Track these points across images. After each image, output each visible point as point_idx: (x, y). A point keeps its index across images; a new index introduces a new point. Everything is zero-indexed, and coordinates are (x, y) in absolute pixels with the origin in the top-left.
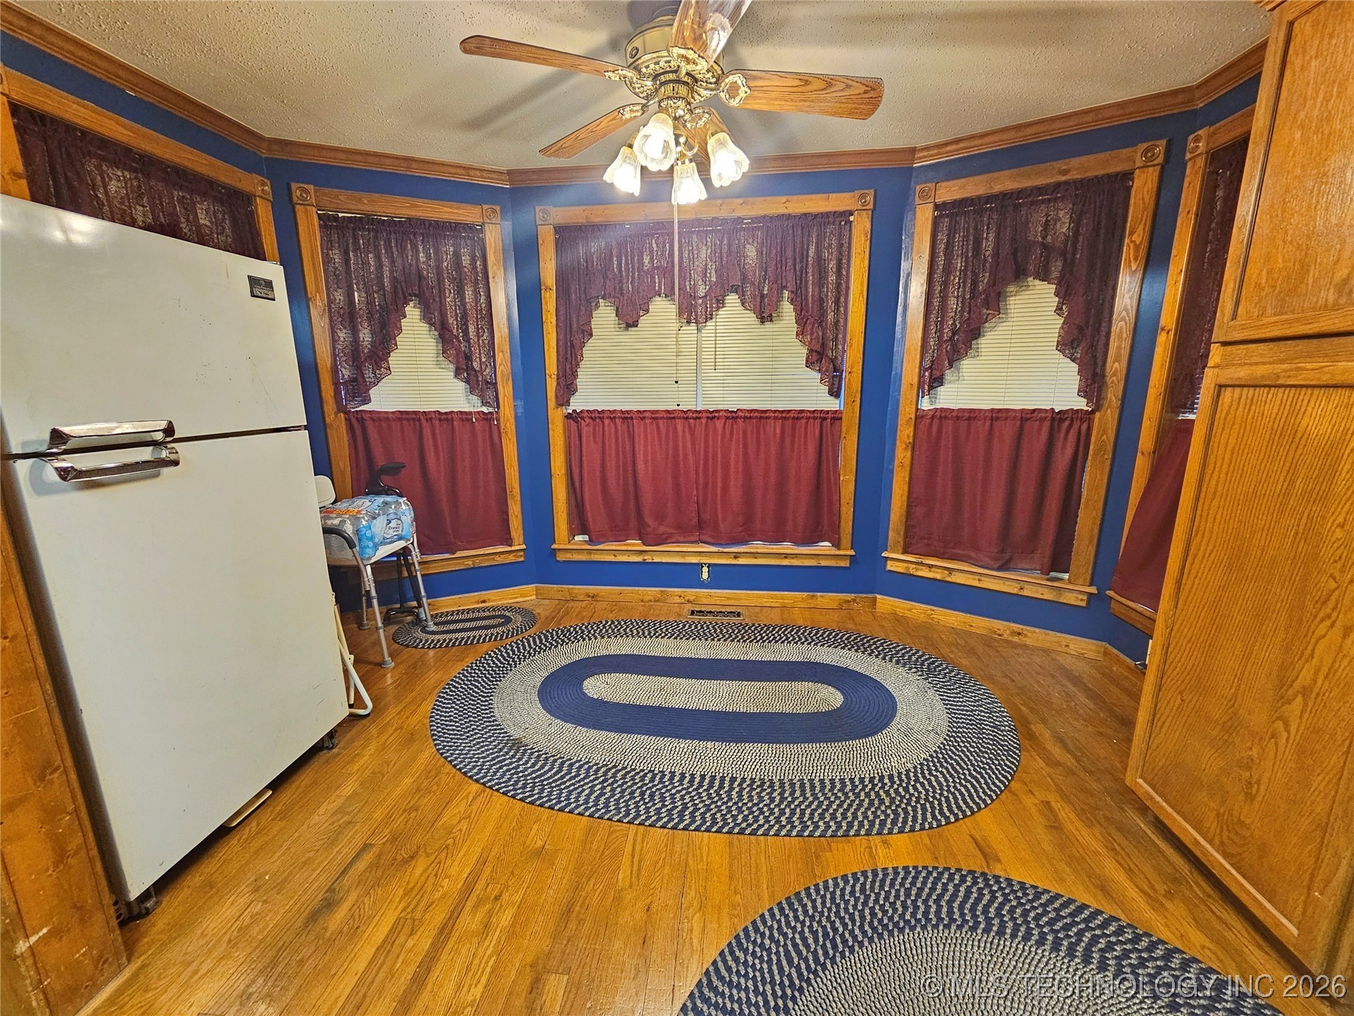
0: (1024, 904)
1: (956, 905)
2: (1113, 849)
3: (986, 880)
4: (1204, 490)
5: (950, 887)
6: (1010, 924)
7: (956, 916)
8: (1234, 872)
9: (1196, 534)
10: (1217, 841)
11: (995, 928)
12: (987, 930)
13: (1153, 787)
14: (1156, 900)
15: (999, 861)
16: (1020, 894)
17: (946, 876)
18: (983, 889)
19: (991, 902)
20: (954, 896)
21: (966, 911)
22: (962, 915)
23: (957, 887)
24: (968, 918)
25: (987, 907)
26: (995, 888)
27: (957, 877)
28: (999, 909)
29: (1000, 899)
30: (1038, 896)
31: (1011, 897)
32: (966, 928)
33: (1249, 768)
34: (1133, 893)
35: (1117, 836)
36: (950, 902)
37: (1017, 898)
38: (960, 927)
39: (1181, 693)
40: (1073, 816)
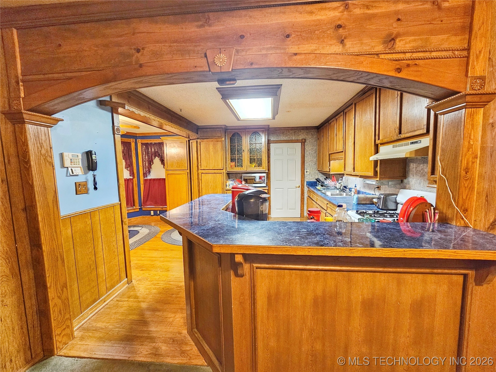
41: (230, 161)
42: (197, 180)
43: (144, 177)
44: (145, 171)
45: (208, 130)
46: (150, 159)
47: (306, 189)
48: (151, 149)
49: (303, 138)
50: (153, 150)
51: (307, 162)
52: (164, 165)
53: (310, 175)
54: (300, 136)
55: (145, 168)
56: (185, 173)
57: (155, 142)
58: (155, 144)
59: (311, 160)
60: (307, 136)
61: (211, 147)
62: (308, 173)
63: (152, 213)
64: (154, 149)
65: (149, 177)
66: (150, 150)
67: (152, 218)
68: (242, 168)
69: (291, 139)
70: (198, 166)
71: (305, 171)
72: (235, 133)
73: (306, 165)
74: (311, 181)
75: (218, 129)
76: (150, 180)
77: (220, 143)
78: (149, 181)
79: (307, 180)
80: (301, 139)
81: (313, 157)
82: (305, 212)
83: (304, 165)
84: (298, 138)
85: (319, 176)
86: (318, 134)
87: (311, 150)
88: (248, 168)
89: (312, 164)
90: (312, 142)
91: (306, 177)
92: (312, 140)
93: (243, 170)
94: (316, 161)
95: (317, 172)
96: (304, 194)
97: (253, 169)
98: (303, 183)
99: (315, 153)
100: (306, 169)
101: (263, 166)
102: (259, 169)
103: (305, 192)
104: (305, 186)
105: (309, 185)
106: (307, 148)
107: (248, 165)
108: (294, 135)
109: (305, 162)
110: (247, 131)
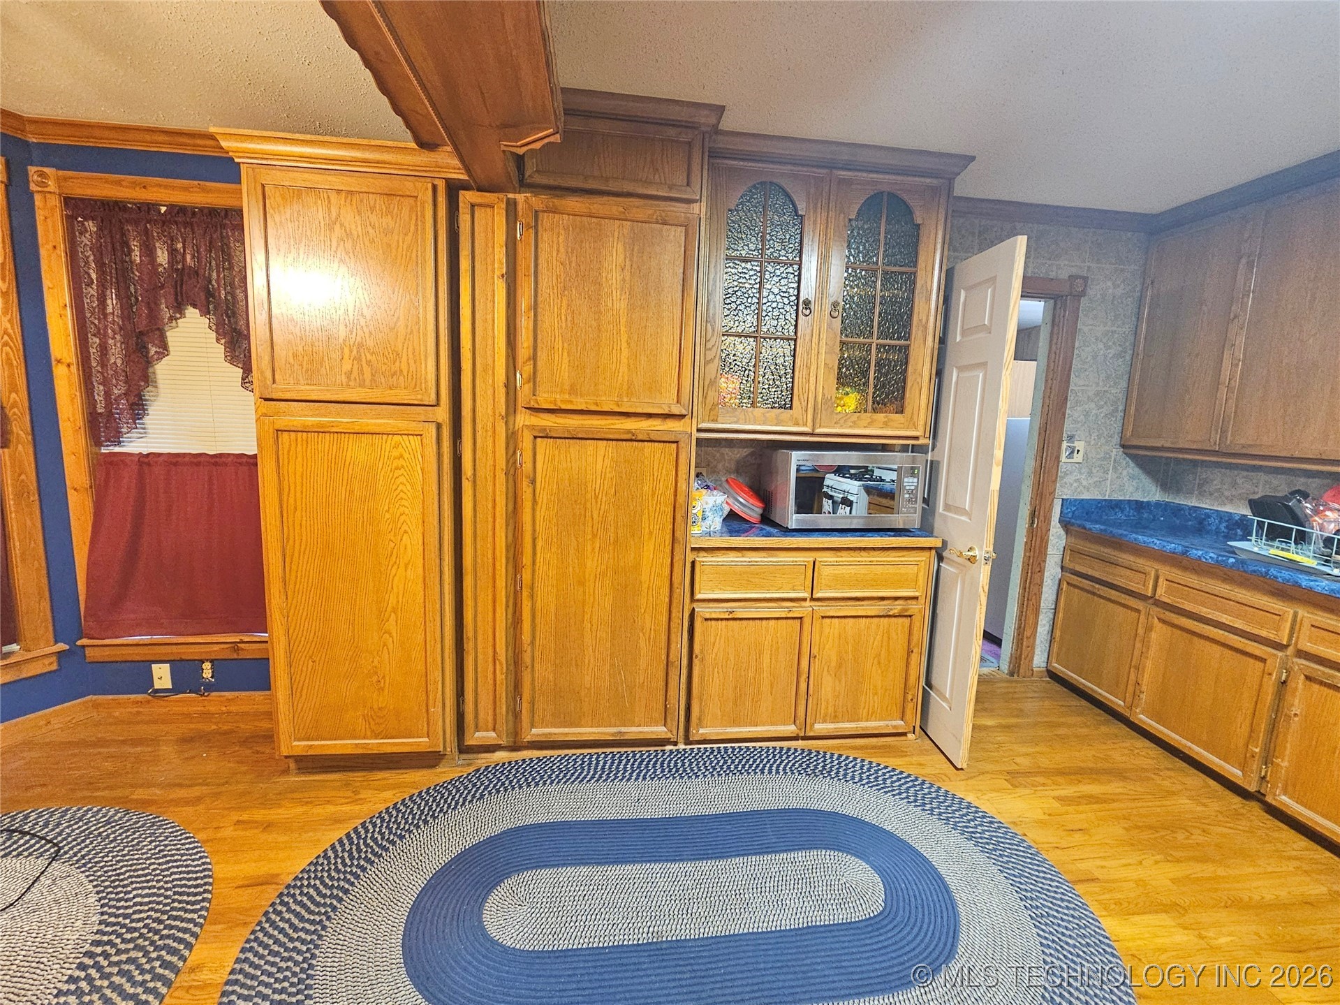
0: (330, 869)
1: (307, 916)
2: (307, 802)
3: (295, 887)
4: (285, 507)
5: (287, 916)
6: (342, 883)
7: (318, 918)
8: (386, 741)
9: (288, 541)
10: (369, 733)
11: (341, 894)
12: (340, 900)
13: (308, 739)
14: (357, 800)
15: (278, 875)
16: (320, 868)
17: (273, 917)
18: (302, 892)
19: (317, 889)
20: (297, 915)
21: (317, 910)
22: (319, 913)
23: (289, 910)
24: (323, 910)
25: (319, 893)
26: (306, 883)
27: (279, 908)
28: (326, 886)
29: (318, 882)
30: (326, 857)
31: (319, 875)
32: (331, 914)
33: (376, 673)
34: (347, 808)
35: (295, 795)
36: (302, 919)
37: (322, 870)
38: (329, 918)
39: (311, 657)
40: (263, 812)
41: (717, 363)
42: (501, 477)
43: (98, 444)
44: (99, 399)
45: (602, 127)
46: (142, 324)
47: (1057, 533)
48: (149, 251)
49: (1074, 271)
50: (162, 257)
51: (1078, 403)
52: (247, 370)
53: (1084, 470)
54: (1064, 262)
55: (105, 382)
56: (413, 427)
57: (180, 198)
58: (180, 213)
59: (1097, 394)
60: (1094, 265)
61: (615, 257)
62: (1078, 458)
63: (162, 676)
64: (172, 252)
65: (134, 445)
66: (136, 256)
67: (159, 708)
68: (785, 415)
70: (510, 386)
71: (1065, 444)
72: (761, 187)
73: (1073, 413)
74: (1086, 496)
75: (672, 132)
76: (146, 461)
77: (676, 235)
78: (135, 467)
79: (1066, 490)
80: (1066, 278)
81: (1108, 377)
82: (1038, 651)
83: (1064, 415)
84: (1055, 269)
85: (1125, 473)
86: (1147, 259)
87: (1104, 340)
88: (823, 417)
89: (1096, 414)
90: (1113, 301)
91: (1066, 474)
92: (1115, 286)
93: (797, 424)
94: (1122, 397)
95: (1117, 452)
96: (1045, 561)
97: (854, 425)
98: (1047, 506)
99: (1119, 356)
100: (1071, 438)
101: (908, 409)
102: (886, 425)
103: (1050, 551)
104: (1052, 523)
105: (1070, 515)
106: (1086, 329)
107: (824, 395)
108: (1036, 250)
109: (1071, 398)
110: (841, 181)
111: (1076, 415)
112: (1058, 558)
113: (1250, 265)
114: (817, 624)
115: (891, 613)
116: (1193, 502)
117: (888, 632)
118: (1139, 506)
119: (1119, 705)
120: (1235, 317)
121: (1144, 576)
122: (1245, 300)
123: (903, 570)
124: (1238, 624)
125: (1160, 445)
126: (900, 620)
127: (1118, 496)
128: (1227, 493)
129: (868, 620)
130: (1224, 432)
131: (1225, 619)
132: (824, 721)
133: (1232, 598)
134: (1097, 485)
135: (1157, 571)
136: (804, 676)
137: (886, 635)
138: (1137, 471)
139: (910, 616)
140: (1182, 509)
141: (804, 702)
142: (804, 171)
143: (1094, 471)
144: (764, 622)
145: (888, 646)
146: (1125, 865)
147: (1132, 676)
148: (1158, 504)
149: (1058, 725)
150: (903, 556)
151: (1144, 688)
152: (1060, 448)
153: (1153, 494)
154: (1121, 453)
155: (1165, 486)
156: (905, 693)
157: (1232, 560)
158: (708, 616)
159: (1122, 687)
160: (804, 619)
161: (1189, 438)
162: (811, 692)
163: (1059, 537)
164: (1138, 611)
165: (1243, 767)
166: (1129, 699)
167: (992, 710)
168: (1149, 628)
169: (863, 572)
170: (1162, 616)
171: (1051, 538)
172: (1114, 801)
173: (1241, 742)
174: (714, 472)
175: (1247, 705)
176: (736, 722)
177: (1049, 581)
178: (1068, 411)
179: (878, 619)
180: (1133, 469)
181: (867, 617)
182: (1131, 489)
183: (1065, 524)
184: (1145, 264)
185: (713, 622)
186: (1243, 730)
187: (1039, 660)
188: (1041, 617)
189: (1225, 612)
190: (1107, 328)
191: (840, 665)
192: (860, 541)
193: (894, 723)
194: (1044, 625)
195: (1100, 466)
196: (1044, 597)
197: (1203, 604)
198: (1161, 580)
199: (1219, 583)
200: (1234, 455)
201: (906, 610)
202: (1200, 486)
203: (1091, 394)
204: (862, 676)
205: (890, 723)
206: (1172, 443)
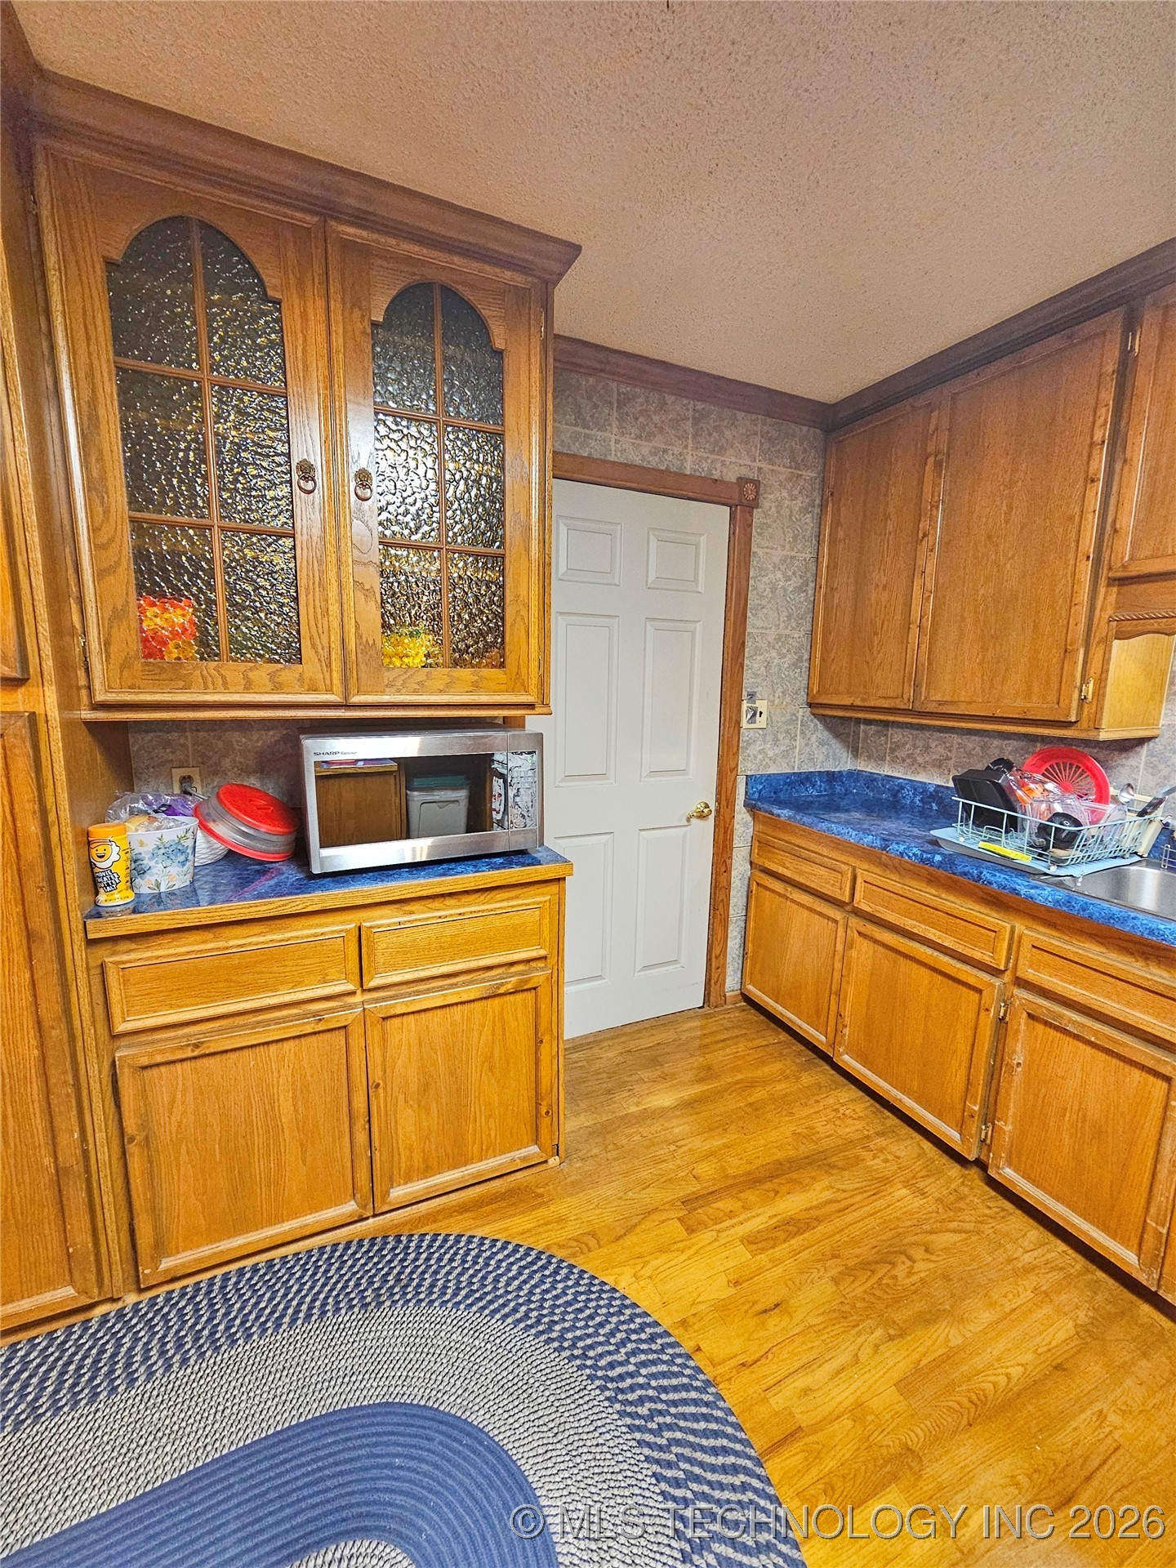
41: (125, 575)
47: (742, 819)
49: (744, 472)
51: (757, 650)
53: (769, 738)
54: (729, 457)
59: (778, 638)
60: (765, 466)
62: (761, 722)
68: (289, 674)
69: (669, 462)
71: (745, 705)
72: (178, 223)
73: (753, 664)
74: (773, 770)
79: (749, 765)
80: (734, 480)
81: (789, 617)
82: (730, 970)
83: (742, 665)
84: (718, 465)
85: (814, 738)
86: (825, 464)
87: (782, 568)
88: (363, 675)
89: (779, 665)
90: (790, 516)
91: (749, 744)
92: (793, 498)
93: (314, 689)
94: (805, 642)
95: (804, 713)
96: (731, 858)
97: (421, 687)
98: (730, 786)
99: (800, 589)
100: (752, 696)
101: (511, 660)
102: (476, 687)
103: (736, 843)
104: (737, 807)
105: (756, 796)
106: (760, 552)
107: (359, 636)
108: (694, 437)
109: (749, 643)
110: (347, 246)
111: (756, 666)
112: (745, 852)
113: (938, 465)
114: (374, 1034)
115: (501, 991)
116: (886, 770)
117: (502, 1019)
118: (831, 777)
119: (821, 1042)
120: (925, 535)
121: (839, 876)
122: (934, 512)
123: (517, 920)
124: (948, 942)
125: (849, 703)
126: (519, 997)
127: (808, 768)
128: (920, 760)
129: (466, 1007)
130: (917, 686)
131: (933, 934)
132: (408, 1179)
133: (939, 907)
134: (786, 754)
135: (854, 869)
136: (361, 1121)
137: (498, 1025)
138: (826, 735)
139: (535, 989)
140: (875, 780)
141: (365, 1162)
142: (268, 209)
143: (781, 738)
144: (273, 1048)
145: (504, 1039)
146: (838, 1372)
147: (833, 1007)
148: (851, 774)
149: (752, 1084)
150: (517, 897)
151: (847, 1020)
152: (739, 710)
153: (843, 762)
154: (808, 713)
155: (856, 753)
156: (538, 1104)
157: (938, 858)
158: (145, 1061)
159: (823, 1018)
160: (350, 1029)
161: (880, 694)
162: (376, 1143)
163: (746, 825)
164: (836, 922)
165: (961, 1126)
166: (831, 1035)
167: (673, 1076)
168: (849, 945)
169: (448, 932)
170: (862, 930)
171: (736, 826)
172: (819, 1220)
173: (958, 1095)
174: (216, 773)
175: (963, 1048)
176: (241, 1227)
177: (738, 882)
178: (746, 662)
179: (484, 1003)
180: (820, 733)
181: (462, 1003)
182: (821, 758)
183: (751, 807)
184: (823, 471)
185: (163, 1069)
186: (959, 1080)
187: (732, 982)
188: (730, 928)
189: (933, 925)
190: (785, 553)
191: (425, 1087)
192: (439, 884)
193: (524, 1152)
194: (735, 937)
195: (787, 732)
196: (733, 901)
197: (907, 914)
198: (859, 880)
199: (923, 886)
200: (931, 715)
201: (526, 981)
202: (892, 750)
203: (771, 639)
204: (466, 1096)
205: (516, 1154)
206: (863, 700)
